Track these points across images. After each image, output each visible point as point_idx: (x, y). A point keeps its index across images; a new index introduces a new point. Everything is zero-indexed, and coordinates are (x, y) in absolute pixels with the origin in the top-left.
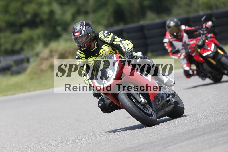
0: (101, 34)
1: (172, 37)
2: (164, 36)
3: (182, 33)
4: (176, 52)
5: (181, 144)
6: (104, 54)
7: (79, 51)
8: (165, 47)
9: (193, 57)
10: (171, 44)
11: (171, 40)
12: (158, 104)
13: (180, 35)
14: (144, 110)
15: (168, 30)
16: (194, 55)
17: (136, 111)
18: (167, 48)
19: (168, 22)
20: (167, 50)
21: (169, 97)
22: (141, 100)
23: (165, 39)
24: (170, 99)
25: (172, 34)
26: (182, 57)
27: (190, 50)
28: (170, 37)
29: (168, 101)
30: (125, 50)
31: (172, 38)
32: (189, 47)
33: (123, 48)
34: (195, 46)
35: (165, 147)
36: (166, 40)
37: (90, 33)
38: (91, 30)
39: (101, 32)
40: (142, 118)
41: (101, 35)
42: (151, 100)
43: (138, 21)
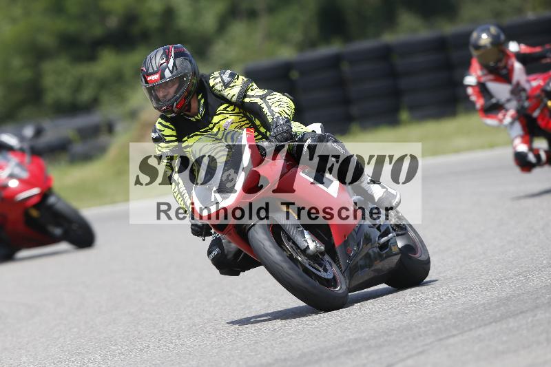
0: (215, 78)
1: (485, 72)
2: (466, 67)
3: (510, 62)
4: (493, 108)
5: (480, 331)
6: (222, 129)
7: (160, 120)
8: (467, 97)
9: (535, 120)
10: (482, 89)
11: (483, 79)
12: (355, 255)
13: (505, 67)
14: (313, 270)
15: (475, 53)
16: (536, 114)
17: (292, 273)
18: (473, 98)
19: (475, 35)
20: (473, 104)
21: (387, 235)
22: (306, 244)
23: (466, 75)
24: (389, 240)
25: (484, 66)
26: (508, 120)
27: (527, 104)
28: (479, 73)
29: (385, 246)
30: (273, 119)
31: (485, 75)
32: (523, 95)
33: (269, 114)
34: (538, 92)
35: (441, 340)
36: (470, 80)
37: (185, 75)
38: (189, 67)
39: (216, 74)
40: (306, 289)
41: (215, 82)
42: (336, 246)
43: (377, 35)
